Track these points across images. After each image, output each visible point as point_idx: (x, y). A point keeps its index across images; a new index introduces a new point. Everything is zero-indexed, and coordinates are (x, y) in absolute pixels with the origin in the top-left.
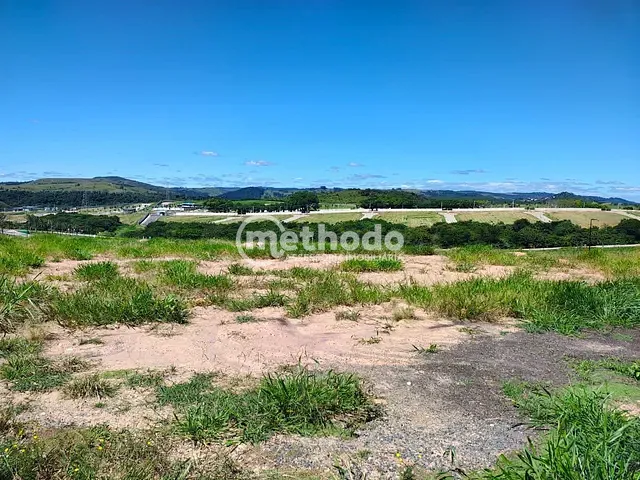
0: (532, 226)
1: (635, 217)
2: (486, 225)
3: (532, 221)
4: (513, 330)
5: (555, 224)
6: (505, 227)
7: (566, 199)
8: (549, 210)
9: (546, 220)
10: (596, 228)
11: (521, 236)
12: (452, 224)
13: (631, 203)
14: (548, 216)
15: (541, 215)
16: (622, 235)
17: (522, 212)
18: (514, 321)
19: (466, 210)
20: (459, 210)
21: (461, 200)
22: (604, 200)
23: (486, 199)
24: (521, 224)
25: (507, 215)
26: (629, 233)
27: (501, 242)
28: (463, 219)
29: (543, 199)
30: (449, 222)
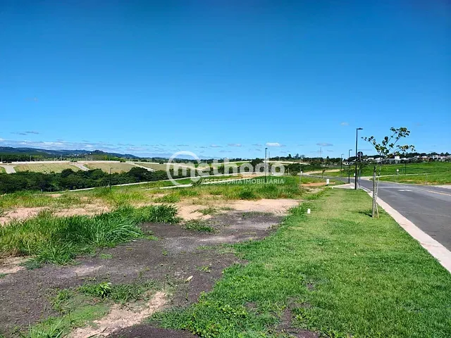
0: (75, 174)
1: (139, 166)
2: (40, 174)
3: (75, 170)
4: (15, 270)
5: (91, 172)
6: (55, 175)
7: (98, 155)
8: (87, 162)
9: (85, 169)
10: (117, 174)
11: (68, 181)
12: (12, 174)
13: (137, 158)
14: (86, 166)
15: (81, 165)
16: (132, 177)
17: (68, 164)
18: (18, 260)
19: (24, 163)
20: (18, 163)
21: (19, 155)
22: (122, 156)
23: (39, 154)
24: (68, 172)
25: (57, 166)
26: (136, 176)
27: (53, 186)
28: (21, 170)
29: (83, 155)
30: (8, 173)
